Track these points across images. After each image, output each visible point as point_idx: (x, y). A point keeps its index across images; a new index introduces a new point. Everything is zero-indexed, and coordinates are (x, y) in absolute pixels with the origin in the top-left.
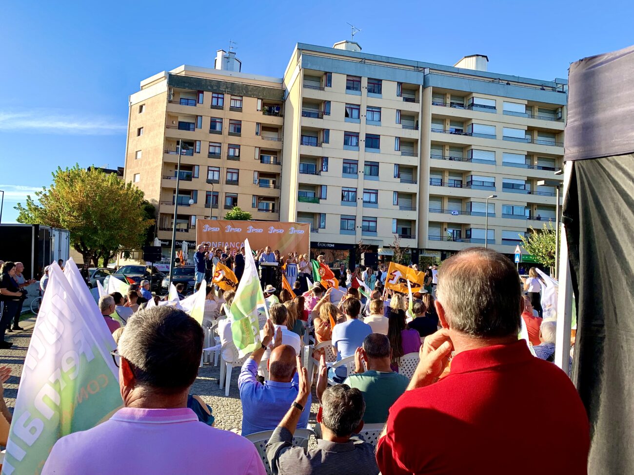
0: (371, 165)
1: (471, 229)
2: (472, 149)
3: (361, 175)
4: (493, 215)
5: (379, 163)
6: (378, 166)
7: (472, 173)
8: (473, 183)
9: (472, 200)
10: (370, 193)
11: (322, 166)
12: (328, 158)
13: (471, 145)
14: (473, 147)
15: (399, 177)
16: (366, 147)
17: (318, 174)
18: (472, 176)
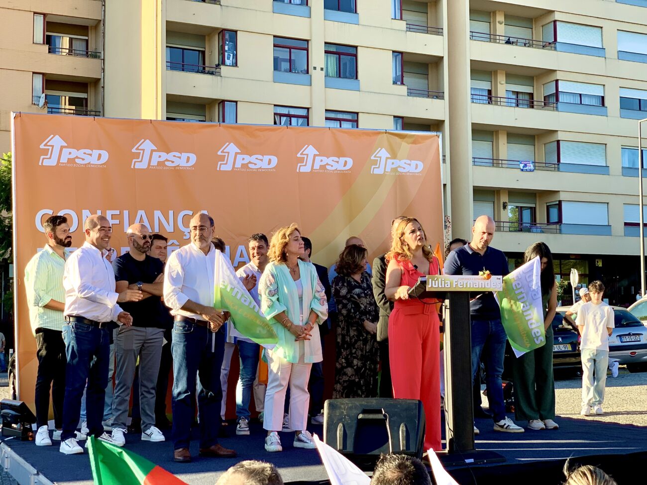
0: (338, 54)
1: (560, 202)
2: (555, 22)
3: (318, 77)
4: (604, 170)
5: (356, 47)
6: (356, 56)
7: (559, 76)
8: (562, 98)
9: (560, 136)
10: (340, 120)
11: (222, 52)
12: (236, 32)
13: (553, 12)
14: (557, 16)
15: (402, 83)
16: (325, 8)
17: (212, 73)
18: (557, 81)
